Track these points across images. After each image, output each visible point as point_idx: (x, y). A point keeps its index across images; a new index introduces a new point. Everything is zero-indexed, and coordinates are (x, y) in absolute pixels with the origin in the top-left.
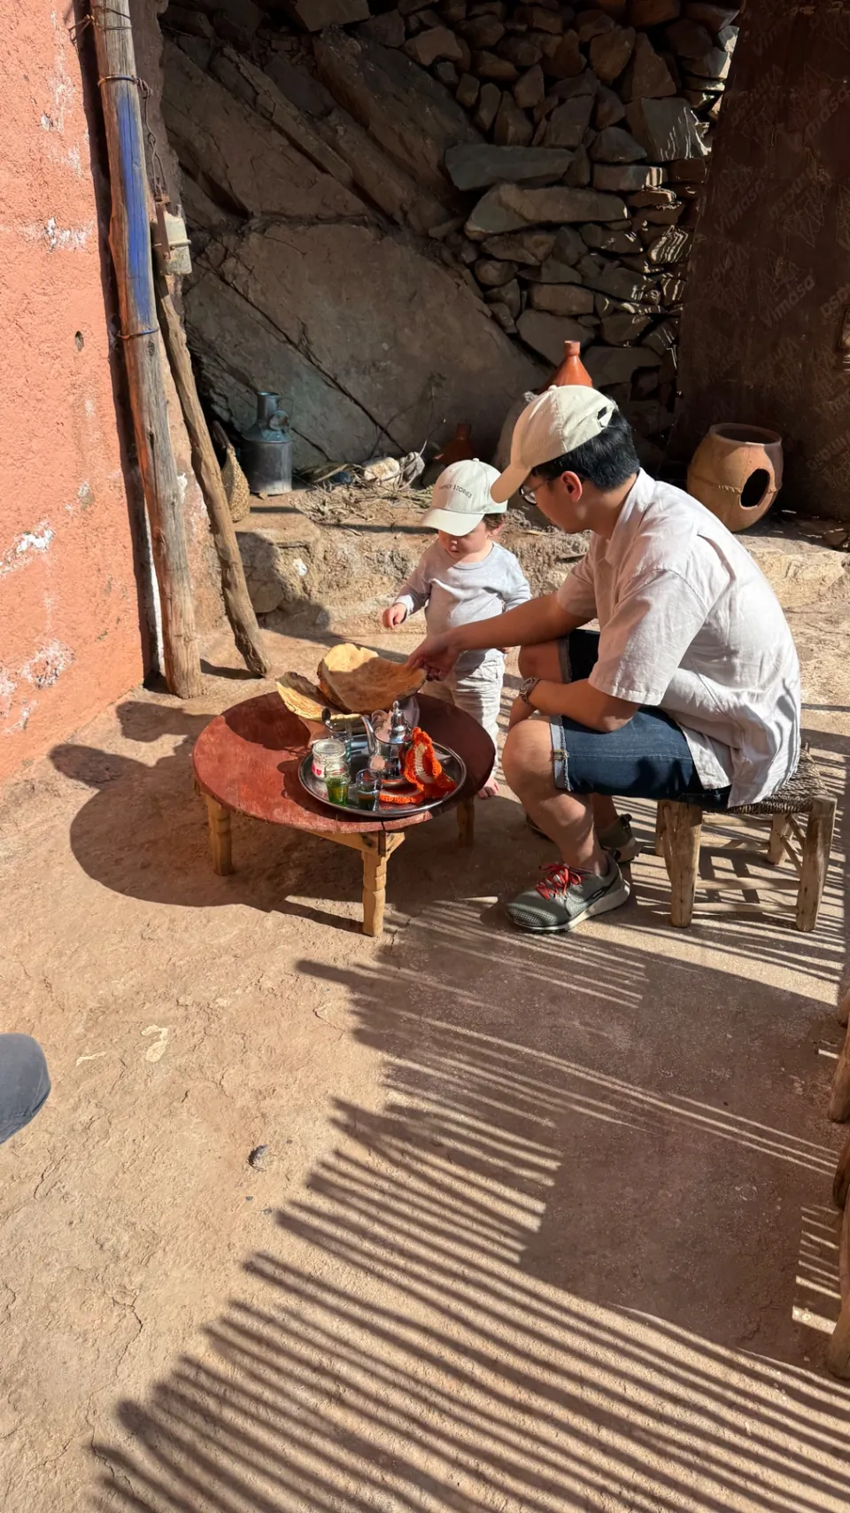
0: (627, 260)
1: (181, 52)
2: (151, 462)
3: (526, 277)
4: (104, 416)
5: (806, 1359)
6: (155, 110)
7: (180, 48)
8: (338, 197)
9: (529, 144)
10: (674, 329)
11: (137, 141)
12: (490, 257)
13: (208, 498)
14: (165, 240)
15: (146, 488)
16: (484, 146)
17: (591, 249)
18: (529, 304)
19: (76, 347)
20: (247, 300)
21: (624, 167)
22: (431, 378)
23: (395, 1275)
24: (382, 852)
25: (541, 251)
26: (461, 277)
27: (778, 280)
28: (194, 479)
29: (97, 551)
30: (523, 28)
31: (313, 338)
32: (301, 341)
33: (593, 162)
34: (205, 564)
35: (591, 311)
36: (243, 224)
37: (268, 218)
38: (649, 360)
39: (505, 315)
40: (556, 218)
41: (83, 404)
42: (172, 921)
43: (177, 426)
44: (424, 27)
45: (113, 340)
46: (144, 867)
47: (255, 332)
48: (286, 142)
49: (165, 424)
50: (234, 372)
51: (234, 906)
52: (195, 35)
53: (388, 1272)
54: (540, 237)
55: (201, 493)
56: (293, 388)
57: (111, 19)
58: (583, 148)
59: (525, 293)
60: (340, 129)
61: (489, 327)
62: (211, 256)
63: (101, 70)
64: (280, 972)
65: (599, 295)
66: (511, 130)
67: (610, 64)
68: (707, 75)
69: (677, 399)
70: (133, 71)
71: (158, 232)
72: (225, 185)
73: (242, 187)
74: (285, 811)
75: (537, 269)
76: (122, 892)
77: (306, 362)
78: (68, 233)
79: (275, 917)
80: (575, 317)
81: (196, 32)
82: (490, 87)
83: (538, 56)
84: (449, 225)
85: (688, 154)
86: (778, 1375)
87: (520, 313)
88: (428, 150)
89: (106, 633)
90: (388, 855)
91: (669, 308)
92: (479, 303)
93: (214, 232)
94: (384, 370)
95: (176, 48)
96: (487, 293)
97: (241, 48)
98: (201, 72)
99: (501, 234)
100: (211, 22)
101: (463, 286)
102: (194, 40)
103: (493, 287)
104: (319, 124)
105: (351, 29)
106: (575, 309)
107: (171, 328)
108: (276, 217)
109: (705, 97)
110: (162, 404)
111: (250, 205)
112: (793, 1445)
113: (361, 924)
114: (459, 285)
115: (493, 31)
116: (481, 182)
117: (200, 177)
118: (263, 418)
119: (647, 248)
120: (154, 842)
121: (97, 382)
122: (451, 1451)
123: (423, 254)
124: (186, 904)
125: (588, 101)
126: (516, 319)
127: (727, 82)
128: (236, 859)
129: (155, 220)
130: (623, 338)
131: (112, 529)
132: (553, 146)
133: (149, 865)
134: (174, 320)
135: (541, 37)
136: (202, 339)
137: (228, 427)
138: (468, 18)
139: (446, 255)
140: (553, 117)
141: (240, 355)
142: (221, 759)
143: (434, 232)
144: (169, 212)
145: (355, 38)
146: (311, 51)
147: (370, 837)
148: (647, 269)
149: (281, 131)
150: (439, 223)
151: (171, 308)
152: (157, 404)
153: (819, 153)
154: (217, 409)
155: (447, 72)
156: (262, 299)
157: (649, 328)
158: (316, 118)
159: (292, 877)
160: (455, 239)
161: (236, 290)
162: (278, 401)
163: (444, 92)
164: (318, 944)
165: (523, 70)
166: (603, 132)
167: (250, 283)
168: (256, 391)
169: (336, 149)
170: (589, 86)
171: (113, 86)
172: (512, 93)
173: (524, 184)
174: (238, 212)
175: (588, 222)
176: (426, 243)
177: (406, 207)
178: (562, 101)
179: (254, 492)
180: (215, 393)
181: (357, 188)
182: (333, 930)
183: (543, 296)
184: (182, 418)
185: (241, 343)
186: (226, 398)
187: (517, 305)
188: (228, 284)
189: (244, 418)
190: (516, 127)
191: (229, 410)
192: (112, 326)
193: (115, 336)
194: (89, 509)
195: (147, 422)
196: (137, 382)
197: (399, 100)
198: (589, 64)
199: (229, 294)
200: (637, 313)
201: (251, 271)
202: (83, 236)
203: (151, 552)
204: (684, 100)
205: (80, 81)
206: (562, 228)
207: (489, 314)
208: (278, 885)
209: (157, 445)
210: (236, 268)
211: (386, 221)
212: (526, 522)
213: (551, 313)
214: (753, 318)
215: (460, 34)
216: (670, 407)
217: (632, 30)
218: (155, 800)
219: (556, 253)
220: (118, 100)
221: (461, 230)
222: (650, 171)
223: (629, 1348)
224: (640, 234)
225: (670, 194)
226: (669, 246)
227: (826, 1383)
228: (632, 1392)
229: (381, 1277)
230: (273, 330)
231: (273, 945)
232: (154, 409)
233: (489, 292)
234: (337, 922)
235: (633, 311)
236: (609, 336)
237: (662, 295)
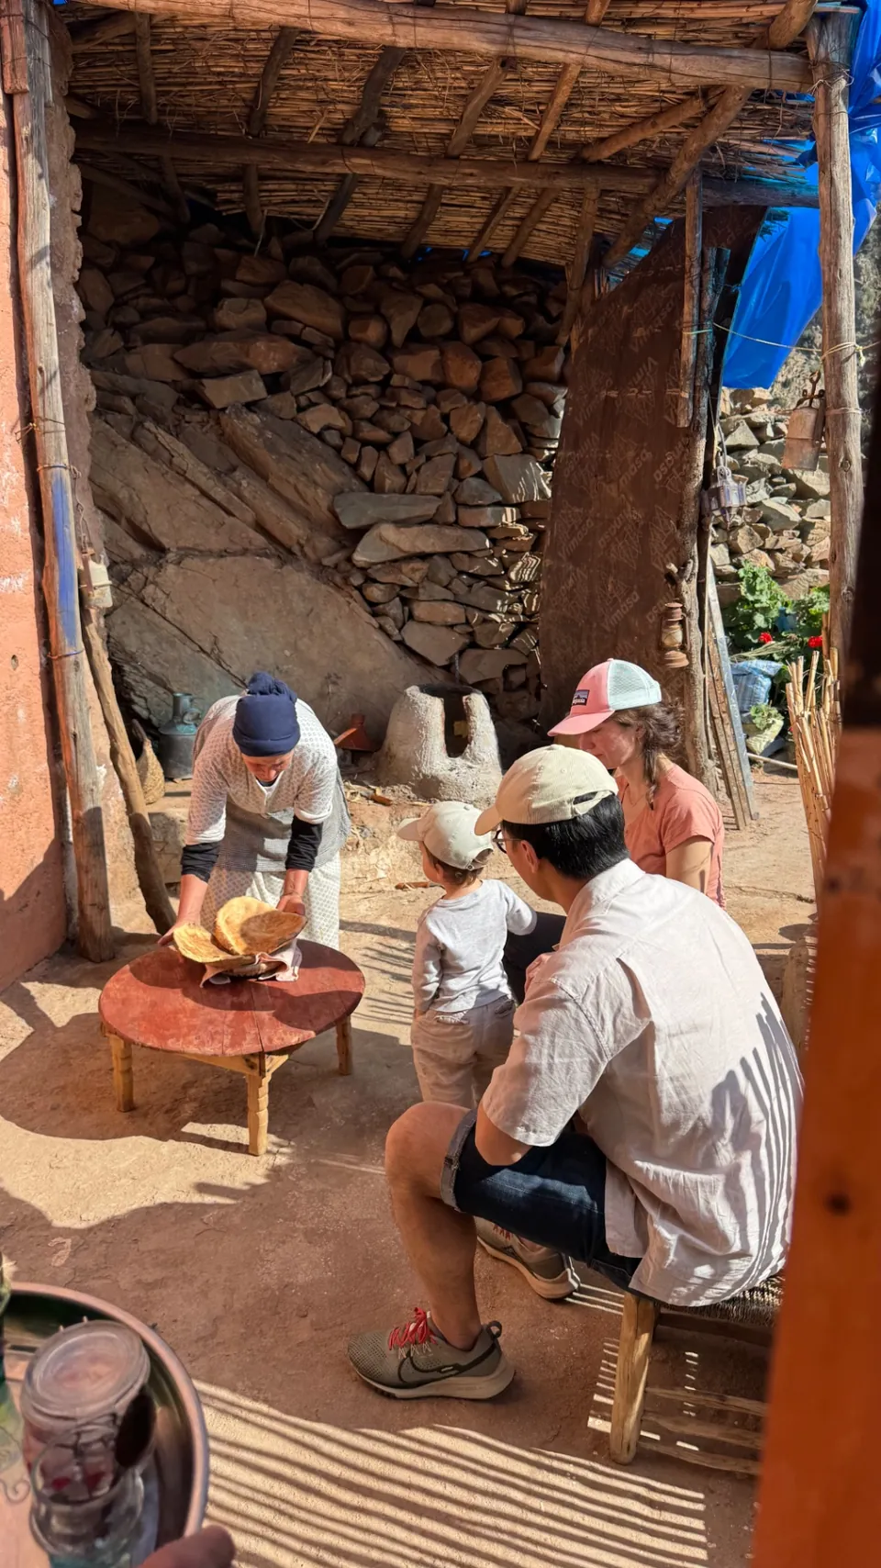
0: (491, 580)
1: (108, 426)
2: (74, 757)
3: (407, 597)
4: (33, 721)
5: (595, 1453)
6: (83, 482)
7: (107, 423)
8: (244, 535)
9: (404, 492)
10: (535, 633)
11: (68, 509)
12: (375, 581)
13: (124, 783)
14: (89, 583)
15: (69, 779)
16: (367, 494)
17: (461, 573)
18: (411, 617)
19: (11, 668)
20: (165, 618)
21: (483, 509)
22: (329, 677)
23: (260, 1420)
24: (262, 1072)
25: (417, 576)
26: (352, 597)
27: (612, 595)
28: (112, 769)
29: (21, 833)
30: (394, 405)
31: (224, 648)
32: (212, 650)
33: (459, 505)
34: (121, 842)
35: (464, 621)
36: (161, 558)
37: (183, 552)
38: (517, 659)
39: (390, 625)
40: (428, 550)
41: (16, 711)
42: (77, 1152)
43: (99, 726)
44: (312, 404)
45: (44, 659)
46: (53, 1109)
47: (172, 644)
48: (198, 493)
49: (87, 727)
50: (152, 677)
51: (134, 1138)
52: (120, 413)
53: (252, 1417)
54: (417, 564)
55: (117, 780)
56: (206, 689)
57: (49, 426)
58: (448, 495)
59: (406, 608)
60: (244, 483)
61: (378, 637)
62: (133, 584)
63: (40, 461)
64: (172, 1189)
65: (470, 609)
66: (388, 482)
67: (467, 431)
68: (546, 436)
69: (542, 691)
70: (66, 461)
71: (84, 577)
72: (145, 527)
73: (159, 527)
74: (178, 1041)
75: (416, 589)
76: (32, 1130)
77: (218, 667)
78: (8, 580)
79: (172, 1144)
80: (452, 626)
81: (120, 411)
82: (369, 450)
83: (407, 425)
84: (339, 556)
85: (536, 497)
86: (571, 1468)
87: (404, 624)
88: (319, 500)
89: (27, 906)
90: (268, 1077)
91: (531, 616)
92: (367, 617)
93: (135, 565)
94: (287, 672)
95: (104, 424)
96: (374, 609)
97: (159, 421)
98: (124, 441)
99: (384, 563)
100: (134, 403)
101: (353, 604)
102: (119, 417)
103: (378, 604)
104: (227, 478)
105: (251, 406)
106: (450, 620)
107: (94, 648)
108: (186, 552)
109: (547, 453)
110: (85, 709)
111: (165, 541)
112: (578, 1517)
113: (247, 1146)
114: (349, 603)
115: (369, 408)
116: (364, 522)
117: (123, 521)
118: (177, 713)
119: (507, 570)
120: (64, 1088)
121: (28, 694)
122: (297, 1545)
123: (318, 579)
124: (91, 1138)
125: (452, 459)
126: (400, 630)
127: (560, 440)
128: (138, 1098)
129: (82, 567)
130: (494, 642)
131: (37, 815)
132: (422, 494)
133: (59, 1106)
134: (98, 643)
135: (408, 412)
136: (123, 651)
137: (147, 724)
138: (349, 397)
139: (338, 579)
140: (421, 471)
141: (159, 663)
142: (124, 1002)
143: (326, 562)
144: (95, 561)
145: (255, 412)
146: (218, 422)
147: (252, 1060)
148: (508, 587)
149: (194, 484)
150: (330, 554)
151: (95, 634)
152: (81, 710)
153: (631, 499)
154: (136, 708)
155: (333, 438)
156: (178, 617)
157: (514, 634)
158: (224, 474)
159: (188, 1109)
160: (346, 567)
161: (155, 610)
162: (191, 701)
163: (331, 451)
164: (208, 1164)
165: (396, 435)
166: (465, 482)
167: (167, 605)
168: (172, 692)
169: (241, 497)
170: (451, 447)
171: (49, 472)
172: (387, 453)
173: (401, 523)
174: (156, 548)
175: (455, 552)
176: (320, 571)
177: (302, 542)
178: (429, 459)
179: (169, 778)
180: (135, 695)
181: (260, 527)
182: (222, 1153)
183: (420, 610)
184: (102, 720)
185: (159, 653)
186: (145, 699)
187: (400, 616)
188: (147, 605)
189: (160, 714)
190: (392, 480)
191: (148, 709)
192: (43, 649)
193: (45, 656)
194: (17, 799)
195: (71, 724)
196: (64, 693)
197: (294, 459)
198: (450, 430)
199: (150, 615)
200: (503, 622)
201: (168, 595)
202: (20, 581)
203: (71, 833)
204: (532, 457)
205: (23, 469)
206: (435, 557)
207: (377, 626)
208: (174, 1117)
209: (79, 743)
210: (155, 593)
211: (284, 552)
212: (412, 795)
213: (429, 623)
214: (595, 625)
215: (342, 408)
216: (538, 696)
217: (483, 405)
218: (66, 1051)
219: (429, 578)
220: (53, 483)
221: (349, 560)
222: (505, 512)
223: (450, 1458)
224: (501, 559)
225: (522, 529)
226: (525, 568)
227: (608, 1470)
228: (450, 1491)
229: (246, 1421)
230: (188, 642)
231: (168, 1167)
232: (78, 713)
233: (375, 608)
234: (226, 1146)
235: (499, 620)
236: (481, 640)
237: (524, 607)
